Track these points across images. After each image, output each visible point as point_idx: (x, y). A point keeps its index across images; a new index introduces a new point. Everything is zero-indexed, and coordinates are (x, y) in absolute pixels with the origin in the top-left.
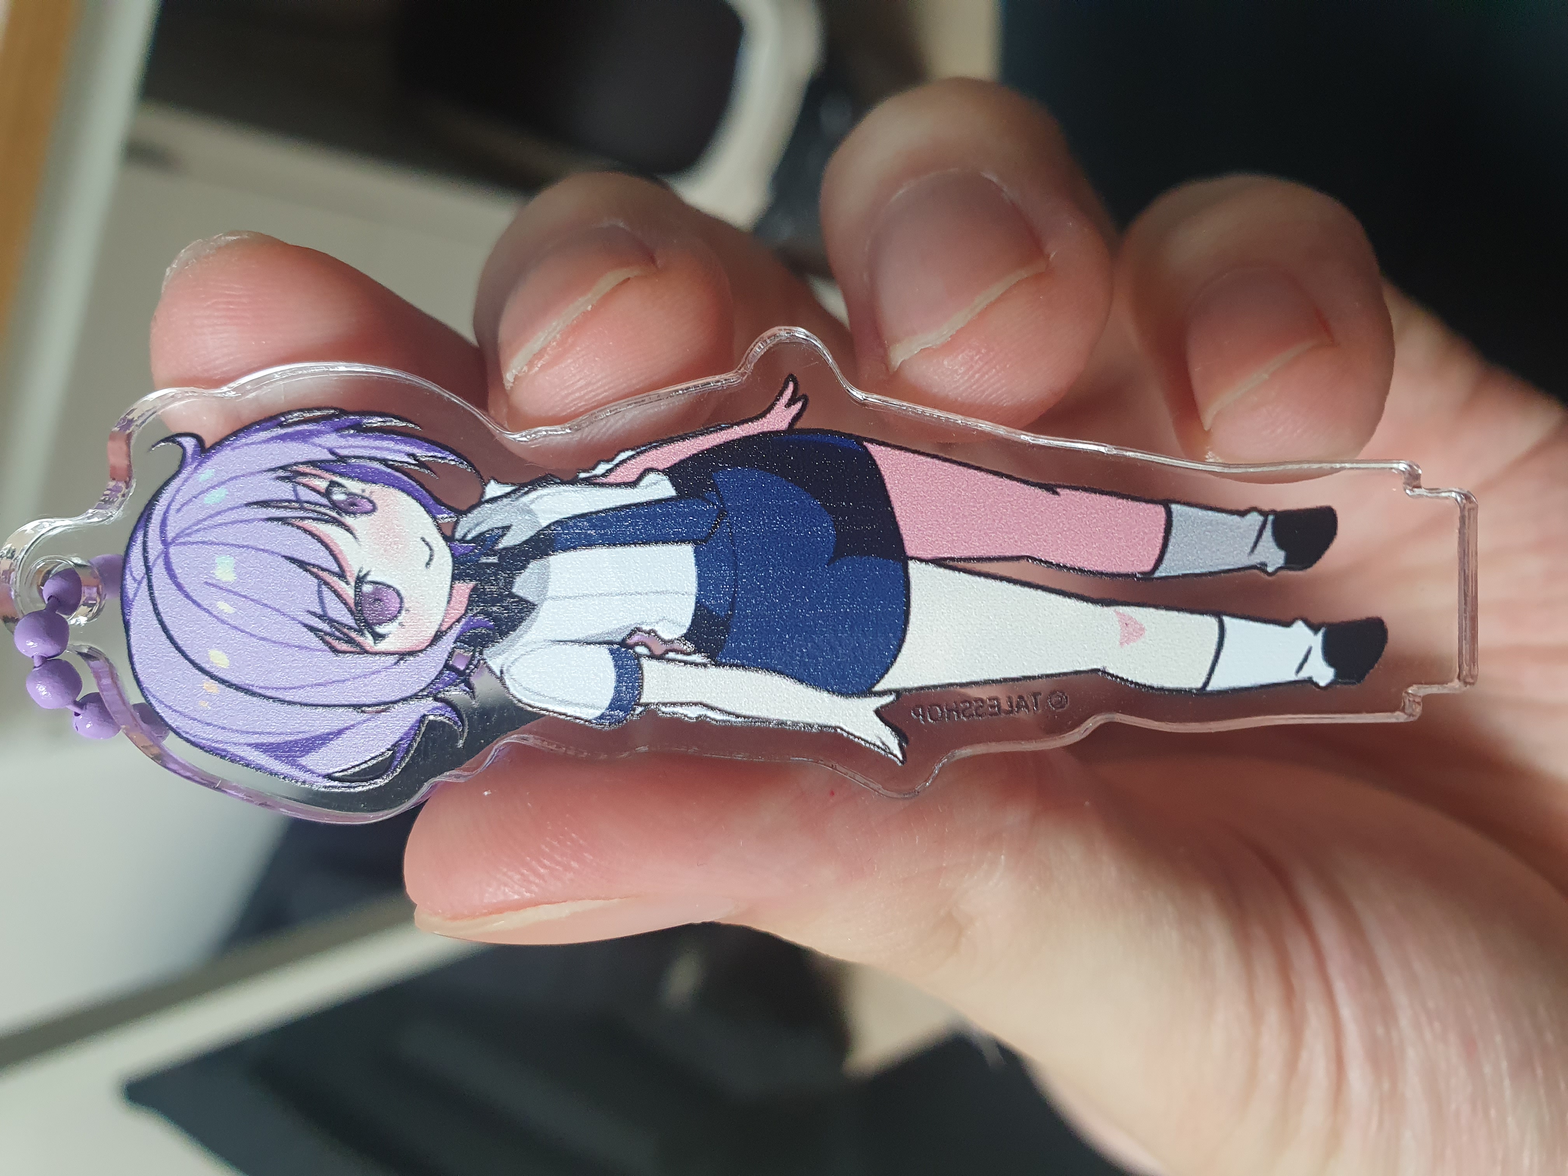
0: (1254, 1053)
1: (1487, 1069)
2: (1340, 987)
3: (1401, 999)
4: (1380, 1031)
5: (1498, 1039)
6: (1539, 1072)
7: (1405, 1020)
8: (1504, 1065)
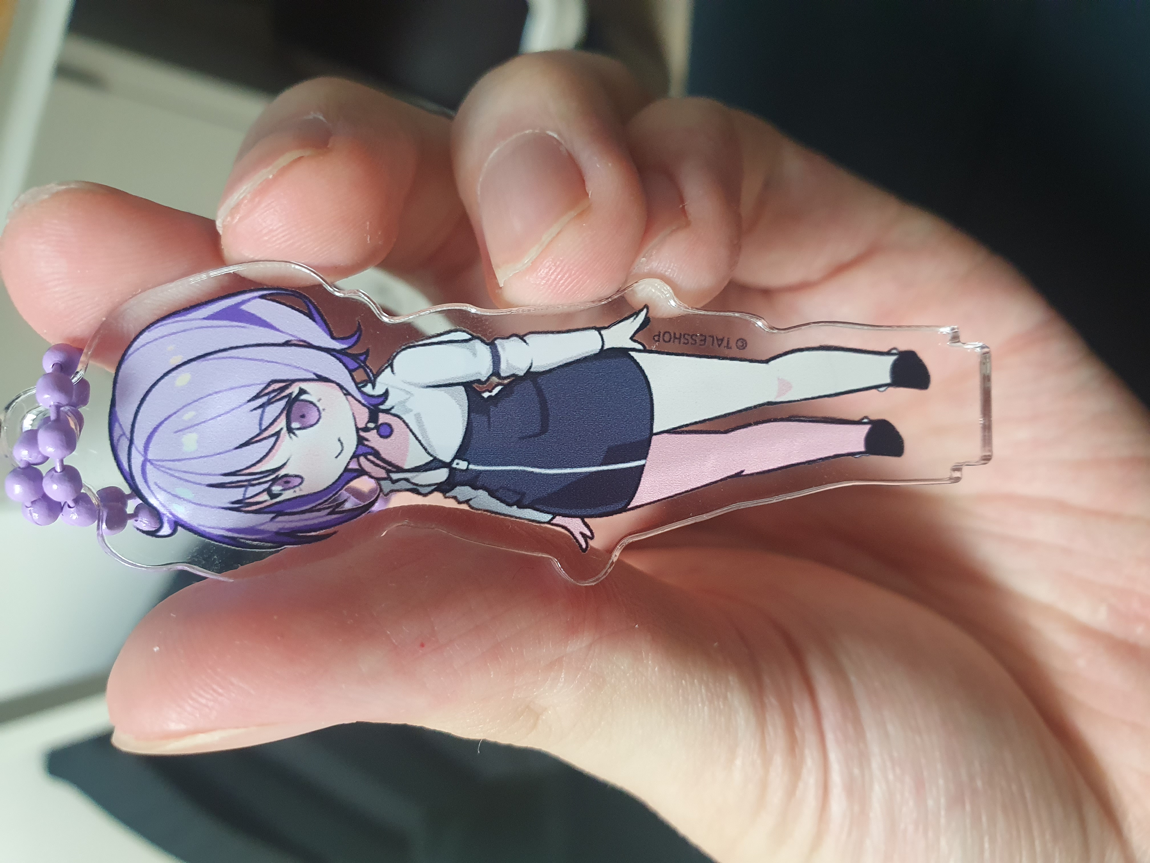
0: (764, 785)
1: (930, 803)
2: (830, 737)
3: (875, 748)
4: (856, 771)
5: (941, 782)
6: (968, 807)
7: (875, 763)
8: (943, 801)
